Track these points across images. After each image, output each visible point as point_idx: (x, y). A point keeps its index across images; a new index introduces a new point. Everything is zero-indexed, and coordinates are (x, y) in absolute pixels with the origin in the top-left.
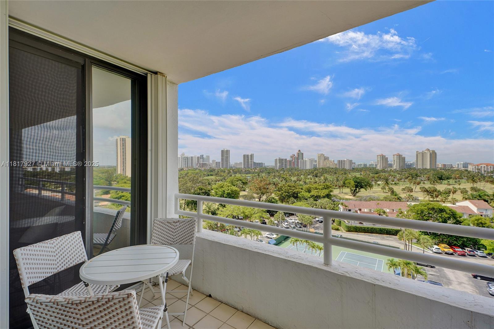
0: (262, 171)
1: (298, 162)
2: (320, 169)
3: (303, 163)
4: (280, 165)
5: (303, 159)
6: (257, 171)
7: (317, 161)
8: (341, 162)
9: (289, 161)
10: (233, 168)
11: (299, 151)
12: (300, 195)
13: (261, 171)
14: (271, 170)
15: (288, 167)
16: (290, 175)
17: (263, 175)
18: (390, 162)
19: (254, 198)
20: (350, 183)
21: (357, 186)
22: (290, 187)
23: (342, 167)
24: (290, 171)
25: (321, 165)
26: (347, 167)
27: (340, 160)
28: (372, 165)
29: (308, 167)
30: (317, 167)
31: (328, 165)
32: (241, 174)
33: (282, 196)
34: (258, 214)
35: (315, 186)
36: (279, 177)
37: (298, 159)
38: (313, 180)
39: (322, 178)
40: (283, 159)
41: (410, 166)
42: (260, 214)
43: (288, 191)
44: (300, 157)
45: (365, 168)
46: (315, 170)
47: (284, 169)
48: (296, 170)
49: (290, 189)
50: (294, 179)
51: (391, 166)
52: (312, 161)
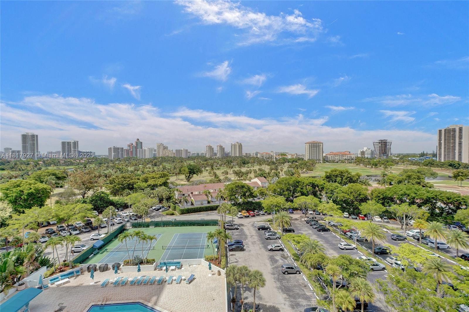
0: (91, 161)
1: (136, 151)
2: (159, 158)
3: (142, 152)
4: (115, 155)
5: (142, 148)
6: (83, 161)
7: (157, 150)
8: (178, 151)
9: (127, 150)
10: (45, 159)
11: (138, 140)
12: (136, 186)
13: (89, 162)
14: (103, 160)
15: (126, 156)
16: (127, 165)
17: (93, 166)
18: (215, 152)
19: (75, 195)
20: (184, 170)
21: (190, 173)
22: (125, 178)
23: (179, 156)
24: (127, 161)
25: (161, 154)
26: (184, 156)
27: (177, 150)
28: (203, 154)
29: (148, 156)
30: (157, 156)
31: (167, 154)
32: (58, 167)
33: (115, 189)
34: (80, 214)
35: (152, 175)
36: (113, 167)
37: (136, 148)
38: (151, 169)
39: (161, 166)
40: (118, 148)
41: (227, 154)
42: (83, 214)
43: (122, 183)
44: (139, 146)
45: (198, 157)
46: (155, 159)
47: (120, 158)
48: (134, 159)
49: (125, 180)
50: (131, 169)
51: (216, 154)
52: (151, 150)
